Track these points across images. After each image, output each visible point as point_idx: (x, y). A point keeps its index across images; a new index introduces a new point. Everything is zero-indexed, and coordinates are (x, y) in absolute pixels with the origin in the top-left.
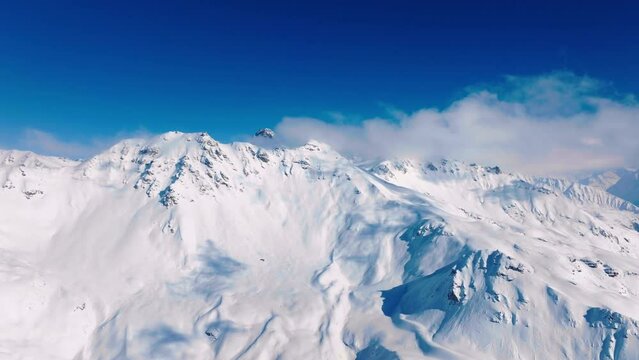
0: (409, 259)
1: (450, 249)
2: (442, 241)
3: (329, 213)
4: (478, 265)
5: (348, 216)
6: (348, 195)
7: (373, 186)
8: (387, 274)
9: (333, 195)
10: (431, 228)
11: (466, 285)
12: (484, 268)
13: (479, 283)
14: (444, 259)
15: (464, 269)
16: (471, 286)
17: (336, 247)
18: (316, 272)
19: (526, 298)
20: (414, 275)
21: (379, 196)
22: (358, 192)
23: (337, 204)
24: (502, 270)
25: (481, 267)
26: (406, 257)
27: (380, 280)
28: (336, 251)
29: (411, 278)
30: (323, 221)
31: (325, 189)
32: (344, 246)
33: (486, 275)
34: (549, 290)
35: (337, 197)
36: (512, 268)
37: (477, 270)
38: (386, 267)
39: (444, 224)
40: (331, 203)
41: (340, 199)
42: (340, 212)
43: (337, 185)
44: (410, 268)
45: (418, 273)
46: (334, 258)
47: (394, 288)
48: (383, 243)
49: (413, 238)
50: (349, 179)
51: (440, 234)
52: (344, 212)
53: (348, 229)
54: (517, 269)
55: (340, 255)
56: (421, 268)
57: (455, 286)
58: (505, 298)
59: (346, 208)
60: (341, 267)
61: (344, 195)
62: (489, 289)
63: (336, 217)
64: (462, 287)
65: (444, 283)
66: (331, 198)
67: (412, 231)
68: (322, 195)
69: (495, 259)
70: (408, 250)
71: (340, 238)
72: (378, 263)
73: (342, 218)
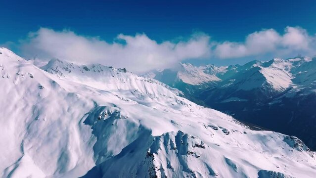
0: (96, 141)
1: (129, 129)
2: (121, 123)
3: (16, 107)
4: (169, 146)
5: (35, 108)
6: (32, 90)
7: (54, 82)
8: (79, 159)
9: (18, 91)
10: (109, 113)
11: (165, 167)
12: (174, 149)
13: (174, 163)
14: (127, 138)
15: (159, 151)
16: (169, 166)
17: (25, 137)
18: (7, 169)
19: (216, 172)
20: (104, 156)
21: (60, 90)
22: (41, 87)
23: (23, 98)
24: (190, 149)
25: (173, 148)
26: (92, 139)
27: (74, 165)
28: (26, 141)
29: (103, 159)
30: (10, 114)
31: (10, 86)
32: (34, 136)
33: (178, 155)
34: (227, 161)
35: (22, 92)
36: (197, 145)
37: (170, 151)
38: (77, 151)
39: (118, 109)
40: (17, 98)
41: (26, 94)
42: (27, 105)
43: (22, 83)
44: (99, 150)
45: (108, 153)
46: (25, 149)
47: (90, 172)
48: (70, 129)
49: (96, 122)
50: (32, 77)
51: (118, 117)
52: (31, 105)
53: (36, 119)
54: (201, 146)
55: (31, 145)
56: (109, 149)
57: (156, 169)
58: (200, 175)
59: (32, 101)
60: (34, 157)
61: (28, 90)
62: (185, 167)
63: (23, 110)
64: (162, 169)
65: (141, 166)
66: (16, 93)
67: (93, 117)
68: (8, 91)
69: (181, 139)
70: (93, 133)
71: (28, 128)
72: (69, 148)
73: (29, 110)
